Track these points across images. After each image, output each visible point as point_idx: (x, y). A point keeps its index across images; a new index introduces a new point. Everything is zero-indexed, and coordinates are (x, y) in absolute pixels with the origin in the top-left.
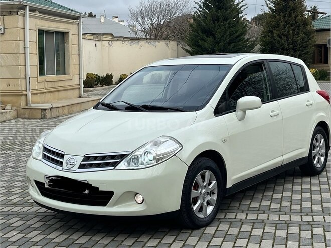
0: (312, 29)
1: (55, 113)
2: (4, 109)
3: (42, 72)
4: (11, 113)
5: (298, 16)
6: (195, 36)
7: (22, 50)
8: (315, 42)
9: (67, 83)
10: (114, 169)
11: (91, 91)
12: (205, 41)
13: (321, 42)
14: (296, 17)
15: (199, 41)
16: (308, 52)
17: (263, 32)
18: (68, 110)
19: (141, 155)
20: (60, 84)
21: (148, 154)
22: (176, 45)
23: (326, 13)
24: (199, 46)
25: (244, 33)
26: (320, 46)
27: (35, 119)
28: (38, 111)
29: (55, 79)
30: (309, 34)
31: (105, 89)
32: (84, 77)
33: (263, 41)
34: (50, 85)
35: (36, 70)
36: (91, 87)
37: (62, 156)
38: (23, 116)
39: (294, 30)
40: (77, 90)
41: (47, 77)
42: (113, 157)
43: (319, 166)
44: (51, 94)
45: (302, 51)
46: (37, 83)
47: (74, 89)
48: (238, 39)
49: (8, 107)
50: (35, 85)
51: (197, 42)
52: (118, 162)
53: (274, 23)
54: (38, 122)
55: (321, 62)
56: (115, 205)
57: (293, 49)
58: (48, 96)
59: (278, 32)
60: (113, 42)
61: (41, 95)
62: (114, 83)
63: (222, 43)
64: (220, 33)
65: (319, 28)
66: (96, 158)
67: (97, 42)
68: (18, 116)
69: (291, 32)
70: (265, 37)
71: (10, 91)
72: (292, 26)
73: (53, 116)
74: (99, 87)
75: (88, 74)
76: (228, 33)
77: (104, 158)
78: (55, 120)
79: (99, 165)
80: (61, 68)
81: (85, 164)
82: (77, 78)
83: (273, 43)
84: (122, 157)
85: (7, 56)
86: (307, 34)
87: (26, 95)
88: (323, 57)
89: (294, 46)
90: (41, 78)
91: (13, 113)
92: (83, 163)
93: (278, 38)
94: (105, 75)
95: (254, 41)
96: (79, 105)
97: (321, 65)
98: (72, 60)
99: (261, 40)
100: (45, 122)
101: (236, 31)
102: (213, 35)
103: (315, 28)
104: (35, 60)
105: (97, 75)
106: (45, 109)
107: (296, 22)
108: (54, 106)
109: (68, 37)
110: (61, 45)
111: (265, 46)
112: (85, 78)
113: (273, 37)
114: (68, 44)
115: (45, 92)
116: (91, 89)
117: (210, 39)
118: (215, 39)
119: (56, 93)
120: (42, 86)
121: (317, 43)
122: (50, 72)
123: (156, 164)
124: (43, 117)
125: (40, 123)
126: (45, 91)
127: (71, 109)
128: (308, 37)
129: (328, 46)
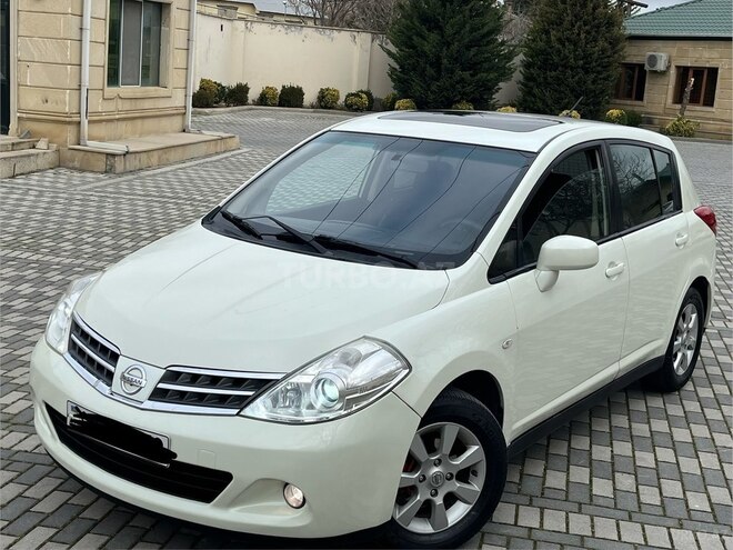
0: (622, 35)
1: (132, 163)
2: (34, 147)
3: (113, 79)
4: (46, 156)
5: (599, 7)
6: (407, 27)
7: (75, 34)
8: (624, 58)
9: (162, 104)
10: (237, 414)
11: (207, 114)
12: (424, 38)
13: (635, 60)
14: (594, 9)
15: (414, 37)
16: (609, 76)
17: (532, 32)
18: (159, 158)
19: (308, 386)
20: (147, 104)
21: (326, 386)
22: (370, 40)
23: (646, 6)
24: (414, 47)
25: (497, 30)
26: (631, 67)
27: (92, 172)
28: (100, 156)
29: (139, 95)
30: (615, 42)
31: (232, 111)
32: (195, 87)
33: (530, 48)
34: (127, 105)
35: (102, 74)
36: (208, 106)
37: (114, 357)
38: (71, 165)
39: (588, 33)
40: (179, 118)
41: (124, 90)
42: (237, 383)
43: (681, 372)
44: (129, 123)
45: (599, 73)
46: (102, 99)
47: (174, 115)
48: (485, 41)
49: (42, 144)
50: (97, 104)
51: (410, 38)
52: (248, 396)
53: (553, 17)
54: (99, 180)
55: (629, 96)
56: (233, 503)
57: (582, 68)
58: (122, 126)
59: (560, 34)
60: (255, 25)
61: (109, 124)
62: (250, 101)
63: (455, 46)
64: (452, 26)
65: (633, 32)
66: (194, 379)
67: (225, 23)
68: (59, 163)
69: (583, 36)
70: (534, 40)
71: (49, 113)
72: (585, 25)
73: (128, 168)
74: (222, 107)
75: (202, 81)
76: (468, 27)
77: (214, 381)
78: (131, 177)
80: (151, 73)
81: (167, 391)
82: (180, 94)
83: (548, 54)
84: (261, 386)
85: (45, 44)
86: (610, 43)
87: (79, 123)
88: (635, 87)
89: (585, 63)
90: (111, 91)
91: (51, 157)
93: (558, 46)
94: (234, 85)
95: (515, 46)
96: (180, 150)
97: (629, 102)
98: (173, 59)
99: (527, 46)
100: (112, 181)
101: (483, 26)
102: (440, 29)
103: (627, 32)
104: (102, 55)
105: (219, 85)
106: (114, 155)
107: (594, 19)
108: (131, 150)
109: (169, 13)
110: (154, 29)
111: (531, 57)
112: (198, 88)
113: (548, 42)
114: (168, 26)
115: (118, 120)
116: (207, 110)
117: (434, 37)
118: (443, 37)
119: (139, 122)
120: (111, 106)
121: (628, 60)
122: (129, 81)
123: (343, 412)
124: (109, 171)
125: (102, 183)
126: (117, 117)
127: (164, 156)
128: (613, 48)
129: (647, 68)
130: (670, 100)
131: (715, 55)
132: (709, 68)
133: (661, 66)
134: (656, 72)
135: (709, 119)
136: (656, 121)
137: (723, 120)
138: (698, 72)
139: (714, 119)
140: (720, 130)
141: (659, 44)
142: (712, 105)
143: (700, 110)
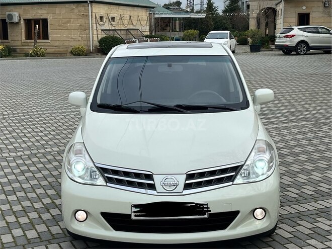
10: (232, 184)
37: (149, 177)
52: (233, 175)
66: (200, 175)
79: (209, 183)
84: (236, 169)
88: (2, 33)
92: (187, 182)
129: (7, 21)
130: (24, 38)
131: (44, 12)
132: (42, 19)
133: (16, 19)
134: (13, 23)
135: (48, 46)
136: (18, 50)
137: (55, 46)
138: (37, 21)
139: (50, 46)
140: (55, 51)
141: (12, 7)
142: (48, 39)
143: (41, 42)
